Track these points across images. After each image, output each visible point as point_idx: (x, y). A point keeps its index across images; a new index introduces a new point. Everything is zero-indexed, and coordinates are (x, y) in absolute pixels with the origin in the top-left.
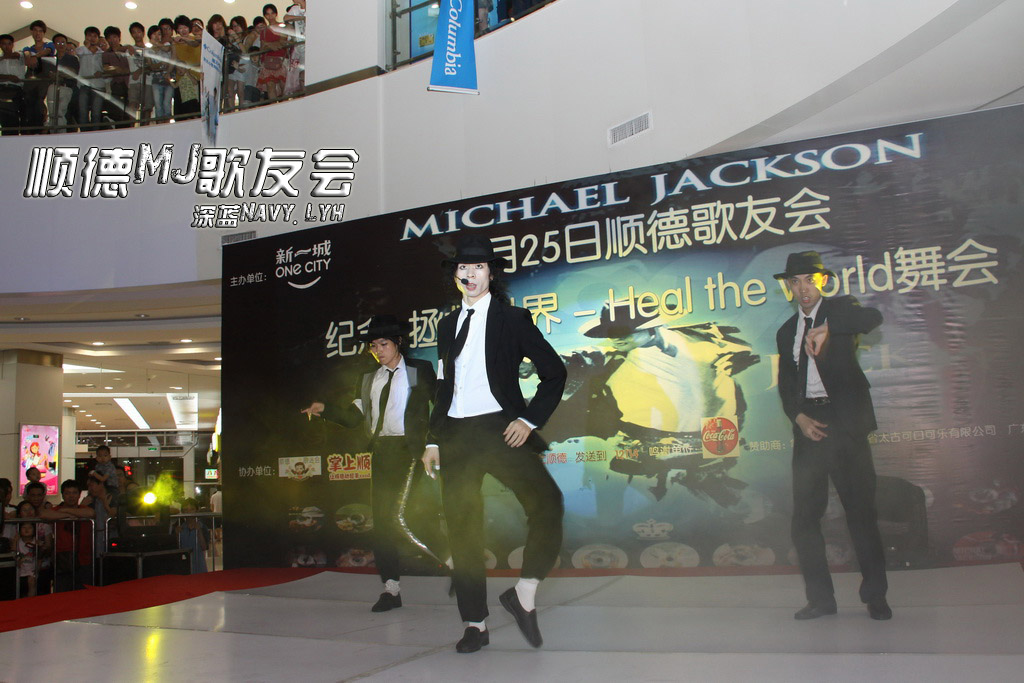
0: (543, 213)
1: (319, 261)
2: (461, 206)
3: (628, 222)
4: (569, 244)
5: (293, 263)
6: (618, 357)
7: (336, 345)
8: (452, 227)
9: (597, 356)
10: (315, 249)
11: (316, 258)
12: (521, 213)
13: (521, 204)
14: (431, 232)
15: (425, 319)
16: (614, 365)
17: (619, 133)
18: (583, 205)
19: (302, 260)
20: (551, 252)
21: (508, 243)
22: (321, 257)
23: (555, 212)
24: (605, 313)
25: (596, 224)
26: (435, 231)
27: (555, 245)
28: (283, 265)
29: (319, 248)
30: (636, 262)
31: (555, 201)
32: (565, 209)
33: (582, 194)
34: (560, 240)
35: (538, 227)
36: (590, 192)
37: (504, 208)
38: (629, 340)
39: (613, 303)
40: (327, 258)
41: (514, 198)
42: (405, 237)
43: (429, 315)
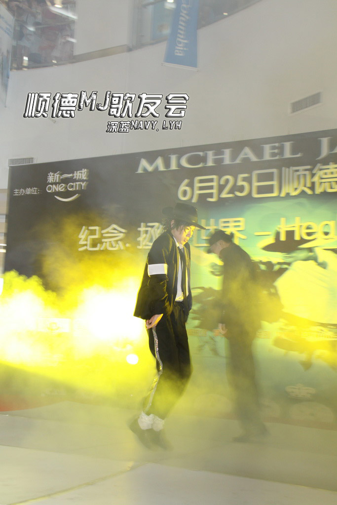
0: (238, 161)
1: (78, 183)
2: (180, 152)
3: (297, 171)
4: (256, 184)
5: (59, 183)
6: (285, 266)
7: (85, 243)
8: (174, 167)
9: (269, 265)
10: (75, 174)
11: (75, 181)
12: (222, 160)
13: (222, 153)
14: (158, 169)
15: (149, 229)
16: (282, 271)
17: (297, 106)
18: (267, 157)
19: (66, 181)
20: (241, 189)
21: (211, 180)
22: (80, 180)
23: (246, 160)
24: (278, 234)
25: (275, 171)
26: (162, 168)
27: (245, 184)
28: (52, 184)
29: (78, 174)
30: (303, 200)
31: (248, 153)
32: (254, 159)
33: (267, 149)
34: (249, 180)
35: (234, 171)
36: (274, 148)
37: (211, 156)
38: (294, 255)
39: (283, 228)
40: (83, 181)
41: (218, 148)
42: (140, 171)
43: (152, 227)
